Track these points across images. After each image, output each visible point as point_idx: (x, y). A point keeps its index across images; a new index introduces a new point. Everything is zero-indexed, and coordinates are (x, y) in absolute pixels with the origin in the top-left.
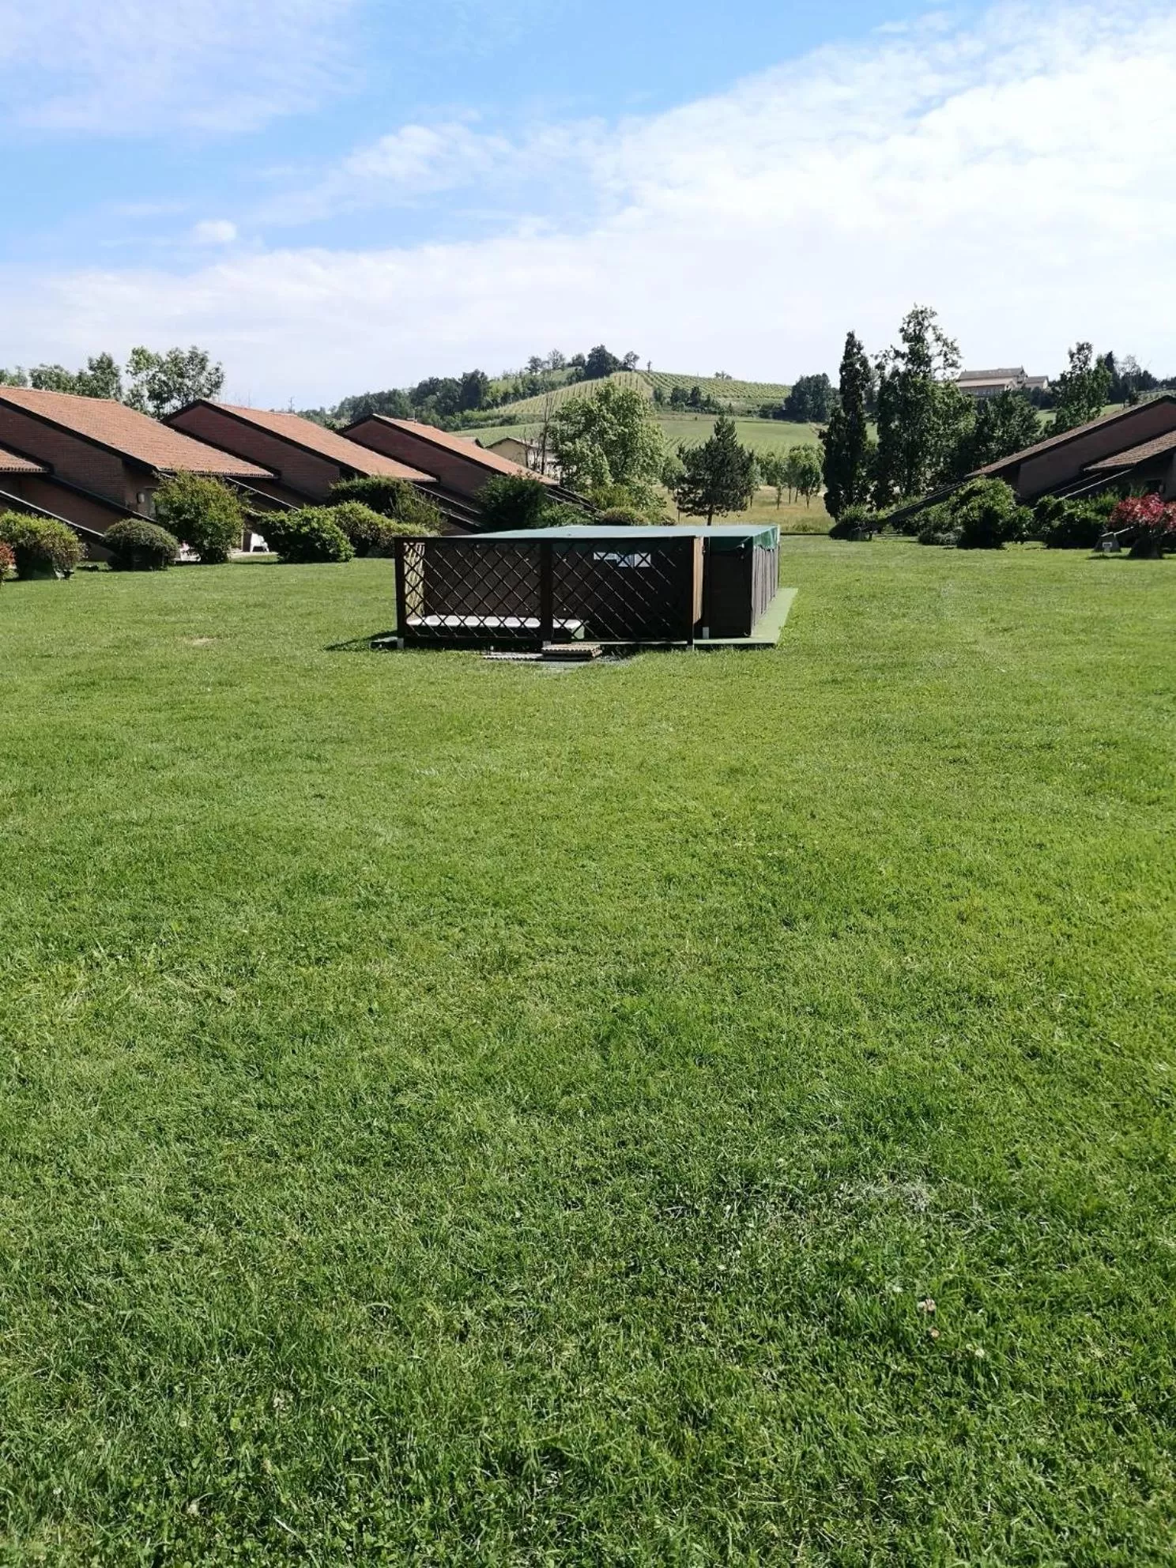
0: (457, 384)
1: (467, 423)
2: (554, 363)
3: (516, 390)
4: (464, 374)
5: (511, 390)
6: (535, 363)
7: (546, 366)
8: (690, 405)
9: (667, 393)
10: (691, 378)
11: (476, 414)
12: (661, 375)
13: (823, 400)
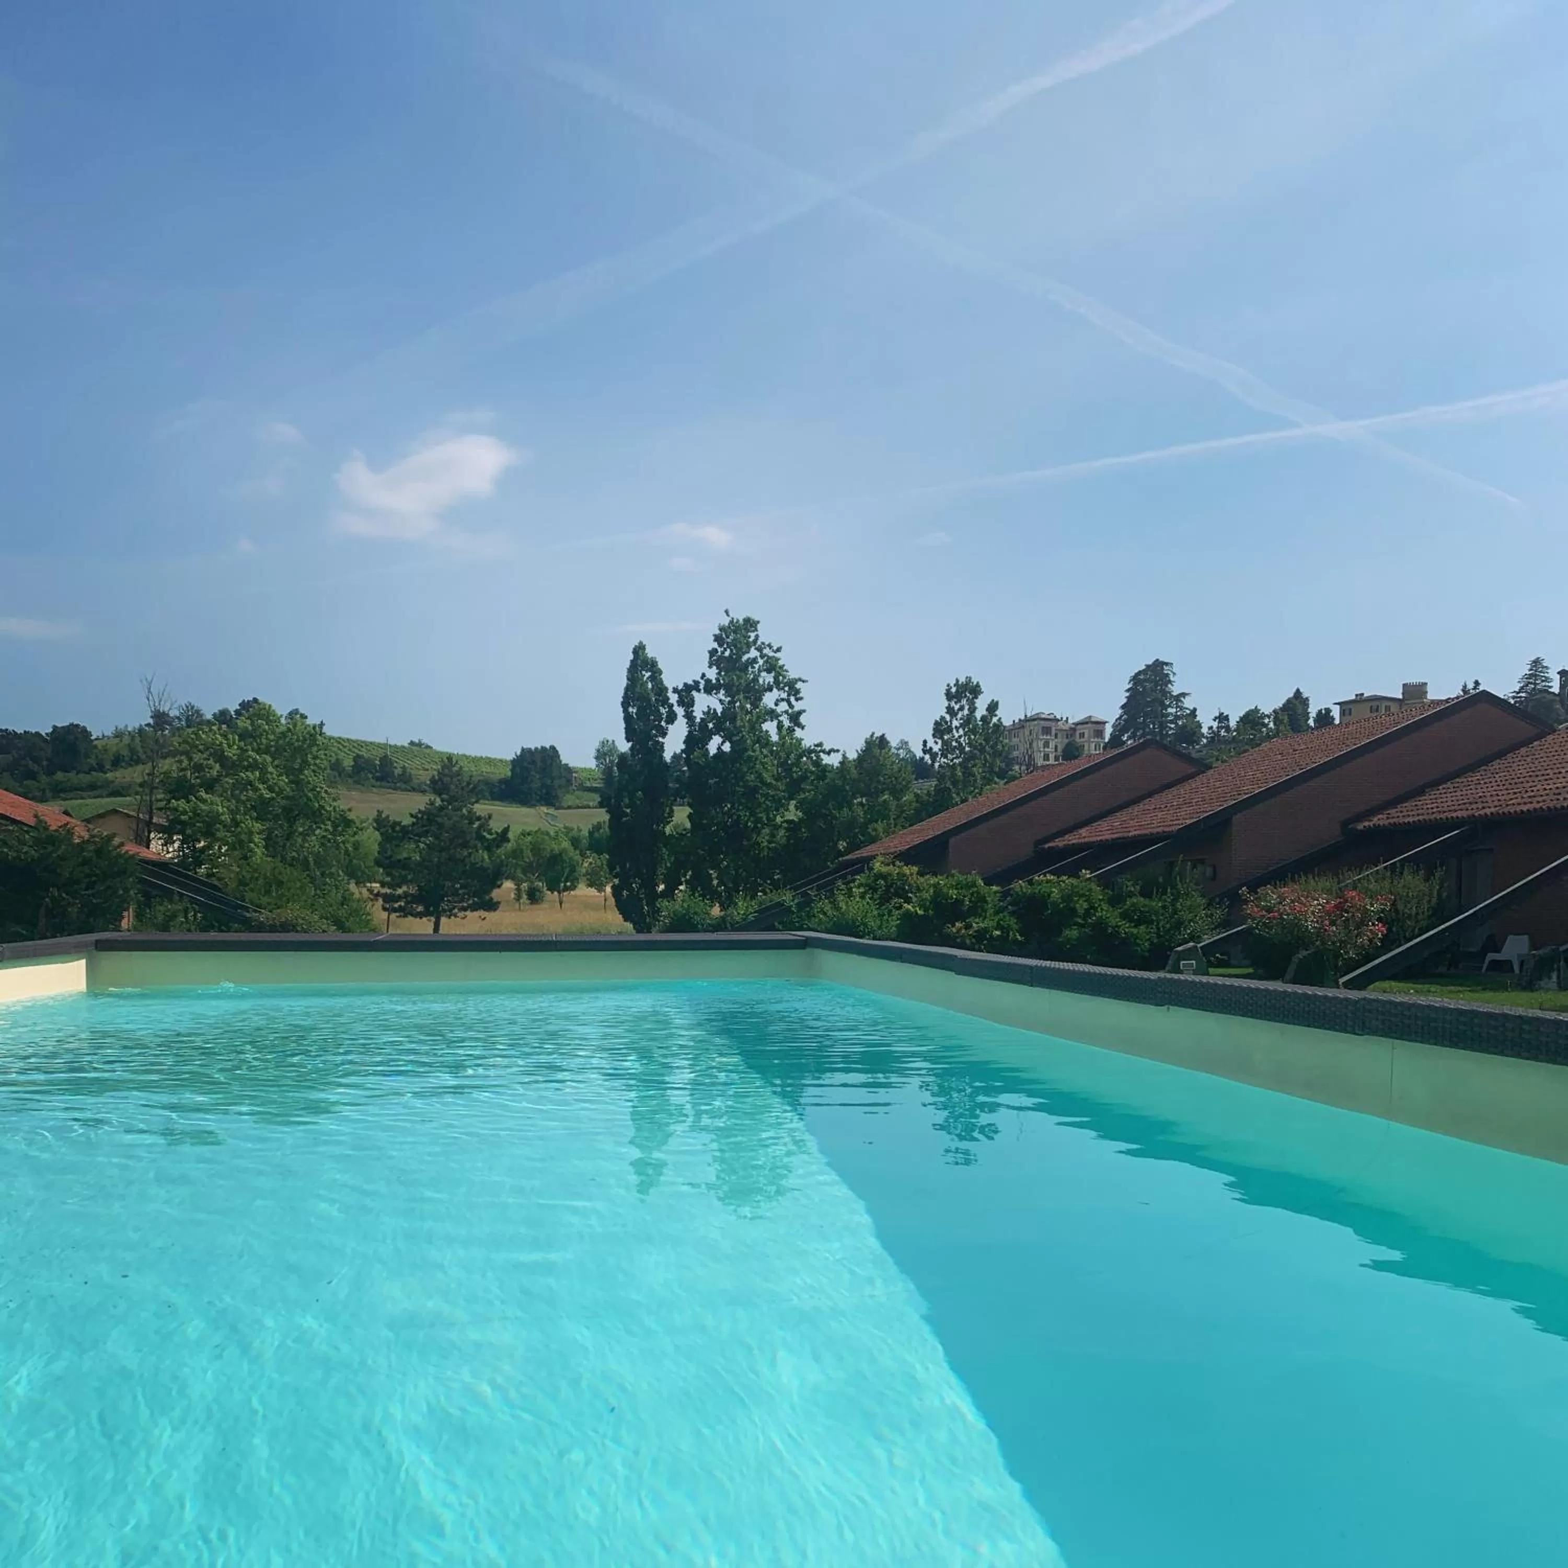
0: (45, 741)
1: (59, 791)
2: (187, 720)
3: (132, 750)
4: (55, 727)
5: (125, 752)
6: (160, 718)
7: (176, 723)
8: (378, 779)
9: (348, 763)
10: (379, 746)
11: (73, 778)
12: (339, 741)
13: (553, 780)
